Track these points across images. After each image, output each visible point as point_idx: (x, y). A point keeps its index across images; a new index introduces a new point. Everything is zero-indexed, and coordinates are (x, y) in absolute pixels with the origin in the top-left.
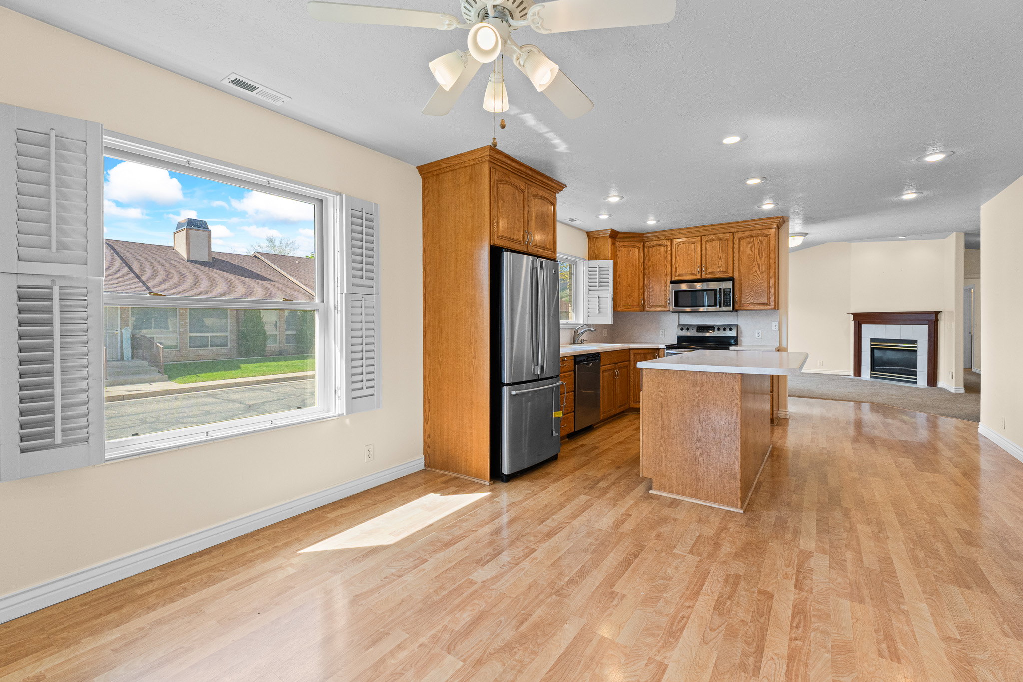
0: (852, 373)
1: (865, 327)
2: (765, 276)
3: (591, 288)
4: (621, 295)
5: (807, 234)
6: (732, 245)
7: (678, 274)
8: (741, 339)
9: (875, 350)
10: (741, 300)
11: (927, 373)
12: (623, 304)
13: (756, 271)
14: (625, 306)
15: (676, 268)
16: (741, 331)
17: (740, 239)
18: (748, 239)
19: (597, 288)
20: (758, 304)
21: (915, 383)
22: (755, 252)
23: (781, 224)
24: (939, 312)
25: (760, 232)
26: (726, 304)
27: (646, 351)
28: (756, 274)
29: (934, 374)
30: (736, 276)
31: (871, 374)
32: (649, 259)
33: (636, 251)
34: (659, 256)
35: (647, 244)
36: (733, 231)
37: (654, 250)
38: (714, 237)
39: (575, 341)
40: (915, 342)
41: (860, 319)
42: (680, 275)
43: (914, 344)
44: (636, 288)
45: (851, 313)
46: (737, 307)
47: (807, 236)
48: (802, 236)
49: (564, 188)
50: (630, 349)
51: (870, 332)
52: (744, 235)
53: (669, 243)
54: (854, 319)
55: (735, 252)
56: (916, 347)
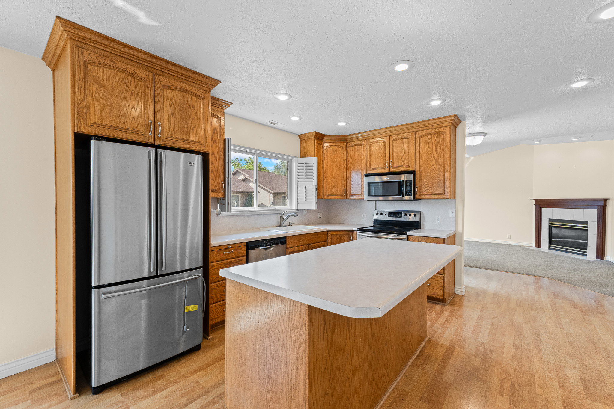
0: (534, 245)
1: (544, 210)
2: (441, 169)
3: (299, 180)
4: (327, 186)
5: (487, 134)
6: (413, 143)
7: (371, 169)
8: (424, 223)
9: (553, 228)
10: (420, 191)
11: (596, 248)
12: (329, 193)
13: (433, 165)
14: (330, 195)
15: (370, 164)
16: (424, 216)
17: (420, 137)
18: (426, 137)
19: (304, 180)
20: (435, 194)
21: (586, 255)
22: (432, 149)
23: (457, 123)
24: (607, 199)
25: (437, 130)
26: (407, 194)
27: (342, 233)
28: (433, 168)
29: (602, 249)
30: (417, 169)
31: (549, 246)
32: (350, 157)
33: (340, 149)
34: (357, 154)
35: (349, 144)
36: (415, 130)
37: (353, 149)
38: (399, 136)
39: (281, 224)
40: (586, 223)
41: (540, 204)
42: (373, 169)
43: (585, 224)
44: (340, 180)
45: (534, 199)
46: (417, 196)
47: (487, 136)
48: (482, 135)
49: (218, 83)
50: (327, 231)
51: (548, 213)
52: (423, 133)
53: (365, 143)
54: (536, 204)
55: (416, 149)
56: (587, 227)
